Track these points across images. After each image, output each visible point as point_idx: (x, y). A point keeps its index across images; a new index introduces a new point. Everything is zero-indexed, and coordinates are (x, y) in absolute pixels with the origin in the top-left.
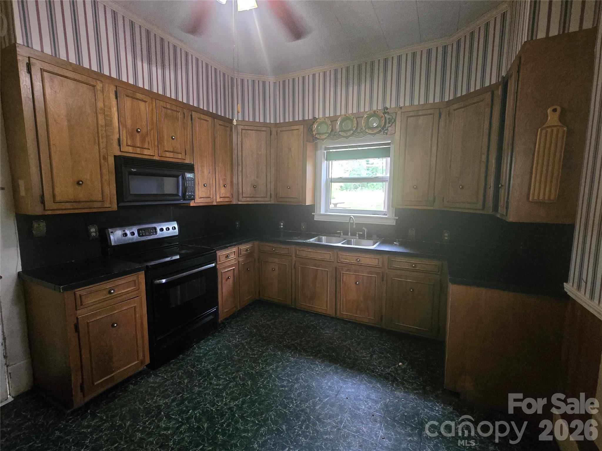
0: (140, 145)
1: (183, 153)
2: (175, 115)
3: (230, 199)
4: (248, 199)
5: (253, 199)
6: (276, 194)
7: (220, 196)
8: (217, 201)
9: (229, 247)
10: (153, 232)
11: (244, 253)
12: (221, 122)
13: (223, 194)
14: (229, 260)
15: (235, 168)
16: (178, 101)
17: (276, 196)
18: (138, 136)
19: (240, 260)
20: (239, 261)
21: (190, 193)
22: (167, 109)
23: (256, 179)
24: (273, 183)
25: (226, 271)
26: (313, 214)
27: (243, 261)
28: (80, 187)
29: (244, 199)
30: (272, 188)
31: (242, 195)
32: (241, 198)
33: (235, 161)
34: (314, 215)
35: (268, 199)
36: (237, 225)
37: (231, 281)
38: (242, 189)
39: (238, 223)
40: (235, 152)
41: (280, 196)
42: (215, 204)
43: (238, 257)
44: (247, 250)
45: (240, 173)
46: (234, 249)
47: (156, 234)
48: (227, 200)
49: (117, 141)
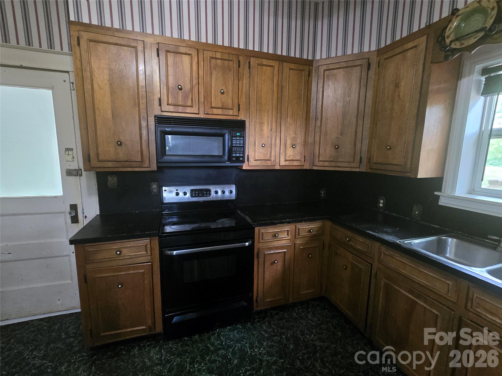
0: (182, 102)
1: (236, 109)
2: (227, 64)
3: (301, 163)
4: (326, 164)
5: (333, 164)
6: (370, 158)
7: (285, 158)
8: (281, 165)
9: (279, 224)
10: (207, 194)
11: (303, 234)
12: (293, 66)
13: (289, 156)
14: (276, 240)
15: (312, 123)
16: (217, 45)
17: (369, 159)
18: (180, 93)
19: (298, 242)
20: (295, 244)
21: (238, 155)
22: (216, 59)
23: (339, 136)
24: (366, 142)
25: (271, 252)
26: (436, 193)
27: (301, 245)
28: (120, 147)
29: (321, 164)
30: (365, 148)
31: (319, 158)
32: (317, 163)
33: (312, 114)
34: (438, 197)
35: (356, 164)
36: (322, 194)
37: (279, 266)
38: (319, 151)
39: (322, 192)
40: (313, 103)
41: (374, 161)
42: (277, 167)
43: (295, 238)
44: (309, 231)
45: (318, 130)
46: (287, 227)
47: (210, 196)
48: (295, 163)
49: (158, 101)
